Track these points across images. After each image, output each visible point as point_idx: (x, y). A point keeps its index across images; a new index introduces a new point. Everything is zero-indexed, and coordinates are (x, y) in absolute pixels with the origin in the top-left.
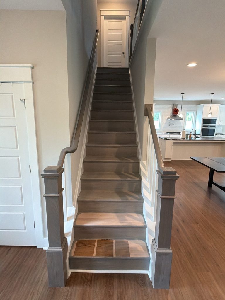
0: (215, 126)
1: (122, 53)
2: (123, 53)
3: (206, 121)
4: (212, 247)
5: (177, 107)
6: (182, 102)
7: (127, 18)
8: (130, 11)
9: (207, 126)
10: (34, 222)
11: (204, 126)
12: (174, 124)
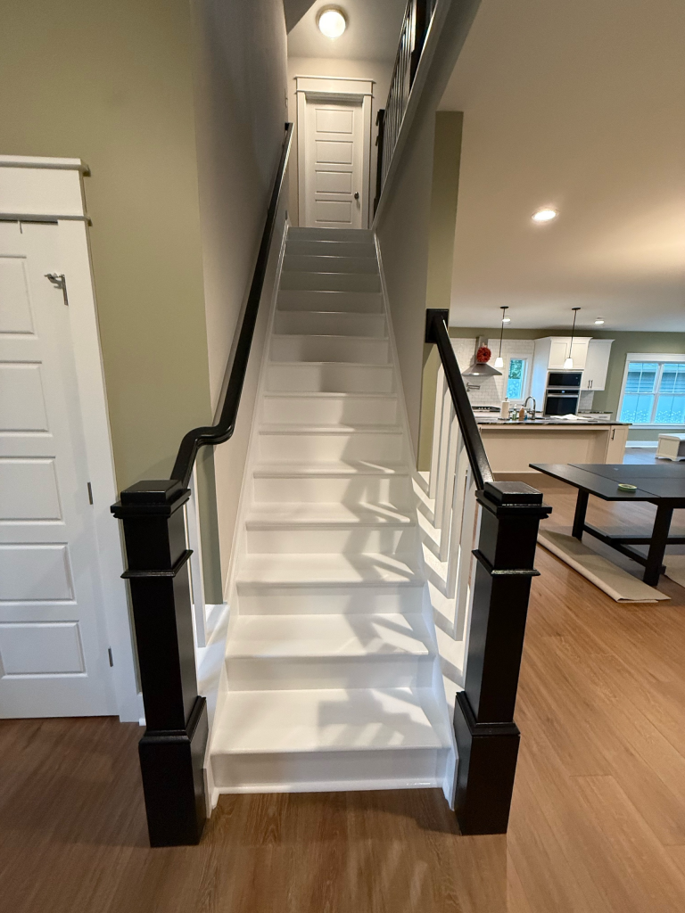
0: (576, 392)
1: (352, 195)
2: (357, 196)
3: (556, 379)
4: (606, 700)
5: (486, 344)
6: (503, 333)
7: (367, 100)
8: (373, 83)
9: (560, 392)
10: (110, 651)
11: (550, 392)
12: (478, 387)
